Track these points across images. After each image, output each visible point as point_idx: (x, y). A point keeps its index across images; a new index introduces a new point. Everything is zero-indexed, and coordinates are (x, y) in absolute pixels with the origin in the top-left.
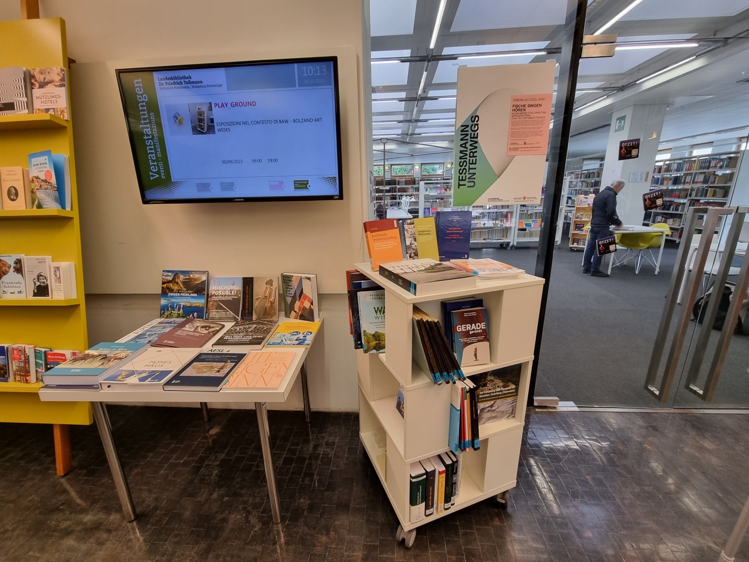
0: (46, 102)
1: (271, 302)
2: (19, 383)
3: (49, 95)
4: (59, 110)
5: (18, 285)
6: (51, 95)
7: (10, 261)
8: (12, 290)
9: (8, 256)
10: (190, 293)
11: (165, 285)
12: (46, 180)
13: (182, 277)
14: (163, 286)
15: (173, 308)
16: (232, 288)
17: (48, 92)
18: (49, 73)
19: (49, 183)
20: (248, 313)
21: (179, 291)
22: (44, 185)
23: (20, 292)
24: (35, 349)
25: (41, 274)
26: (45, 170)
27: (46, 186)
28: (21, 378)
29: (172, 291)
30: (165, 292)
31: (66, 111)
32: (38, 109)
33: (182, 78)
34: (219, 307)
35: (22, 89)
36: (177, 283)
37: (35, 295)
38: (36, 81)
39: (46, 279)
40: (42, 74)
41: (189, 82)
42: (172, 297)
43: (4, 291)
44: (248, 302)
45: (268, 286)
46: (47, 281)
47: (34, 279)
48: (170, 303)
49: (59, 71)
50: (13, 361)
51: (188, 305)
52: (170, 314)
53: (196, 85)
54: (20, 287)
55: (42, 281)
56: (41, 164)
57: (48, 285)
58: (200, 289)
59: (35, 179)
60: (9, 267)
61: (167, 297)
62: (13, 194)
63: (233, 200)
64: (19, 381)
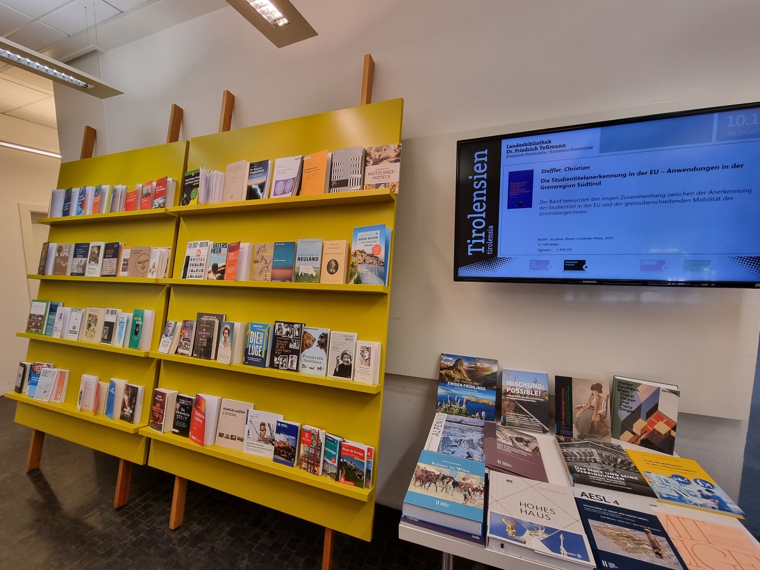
0: (378, 178)
1: (601, 416)
2: (305, 472)
3: (382, 171)
4: (390, 184)
5: (320, 361)
6: (384, 170)
7: (315, 333)
8: (312, 365)
9: (315, 329)
10: (476, 386)
11: (444, 371)
12: (372, 255)
13: (466, 364)
14: (441, 372)
15: (453, 401)
16: (535, 386)
17: (381, 168)
18: (385, 150)
19: (376, 257)
20: (565, 426)
21: (461, 381)
22: (369, 260)
23: (320, 368)
24: (326, 436)
25: (346, 352)
26: (374, 244)
27: (371, 261)
28: (308, 466)
29: (452, 380)
30: (443, 379)
31: (398, 185)
32: (369, 185)
33: (537, 144)
34: (517, 410)
35: (358, 167)
36: (460, 371)
37: (336, 374)
38: (371, 158)
39: (350, 358)
40: (378, 151)
41: (547, 147)
42: (453, 387)
43: (303, 365)
44: (565, 410)
45: (595, 392)
46: (351, 360)
47: (338, 357)
48: (450, 394)
49: (396, 147)
50: (302, 444)
51: (474, 400)
52: (449, 408)
53: (556, 149)
54: (321, 363)
55: (346, 360)
56: (369, 238)
57: (351, 365)
58: (492, 383)
59: (358, 253)
60: (314, 341)
61: (447, 387)
62: (333, 267)
63: (580, 282)
64: (304, 468)
